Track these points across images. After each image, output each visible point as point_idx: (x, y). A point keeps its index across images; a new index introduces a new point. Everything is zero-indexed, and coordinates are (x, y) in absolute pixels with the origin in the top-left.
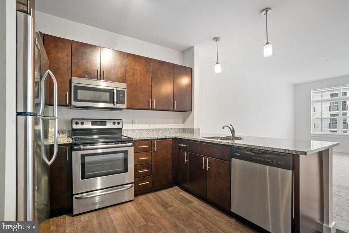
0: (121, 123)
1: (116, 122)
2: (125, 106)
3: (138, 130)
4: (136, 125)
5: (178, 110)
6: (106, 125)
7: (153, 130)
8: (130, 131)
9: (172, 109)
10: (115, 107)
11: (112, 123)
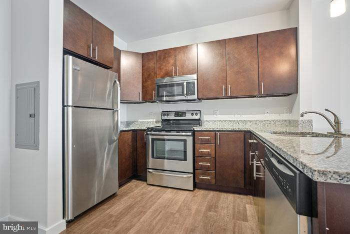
0: (199, 114)
1: (194, 113)
2: (195, 97)
3: (219, 121)
4: (218, 116)
5: (267, 93)
6: (185, 116)
7: (238, 122)
8: (211, 123)
9: (257, 93)
10: (186, 98)
11: (190, 114)
